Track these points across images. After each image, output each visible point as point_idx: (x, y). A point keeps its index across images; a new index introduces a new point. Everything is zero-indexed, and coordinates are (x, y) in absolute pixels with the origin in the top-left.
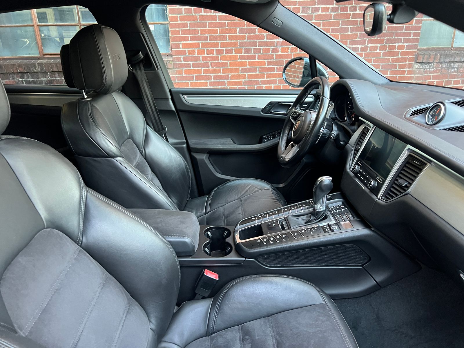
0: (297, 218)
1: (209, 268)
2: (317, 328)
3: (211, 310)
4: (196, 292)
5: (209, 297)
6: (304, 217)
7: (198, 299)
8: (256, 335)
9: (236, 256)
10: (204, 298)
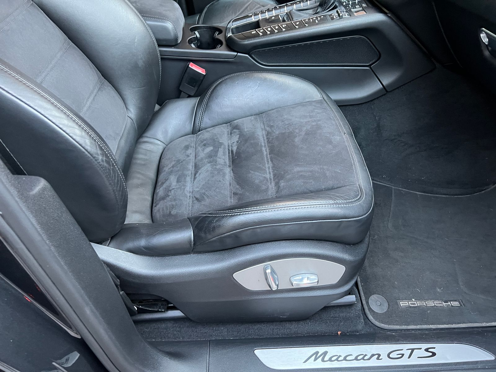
0: (302, 12)
1: (194, 62)
2: (310, 118)
3: (198, 107)
4: (181, 88)
5: (195, 96)
6: (310, 11)
7: (183, 98)
8: (245, 127)
9: (227, 50)
10: (189, 96)
